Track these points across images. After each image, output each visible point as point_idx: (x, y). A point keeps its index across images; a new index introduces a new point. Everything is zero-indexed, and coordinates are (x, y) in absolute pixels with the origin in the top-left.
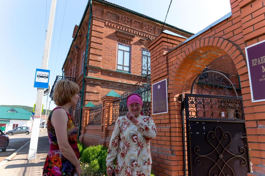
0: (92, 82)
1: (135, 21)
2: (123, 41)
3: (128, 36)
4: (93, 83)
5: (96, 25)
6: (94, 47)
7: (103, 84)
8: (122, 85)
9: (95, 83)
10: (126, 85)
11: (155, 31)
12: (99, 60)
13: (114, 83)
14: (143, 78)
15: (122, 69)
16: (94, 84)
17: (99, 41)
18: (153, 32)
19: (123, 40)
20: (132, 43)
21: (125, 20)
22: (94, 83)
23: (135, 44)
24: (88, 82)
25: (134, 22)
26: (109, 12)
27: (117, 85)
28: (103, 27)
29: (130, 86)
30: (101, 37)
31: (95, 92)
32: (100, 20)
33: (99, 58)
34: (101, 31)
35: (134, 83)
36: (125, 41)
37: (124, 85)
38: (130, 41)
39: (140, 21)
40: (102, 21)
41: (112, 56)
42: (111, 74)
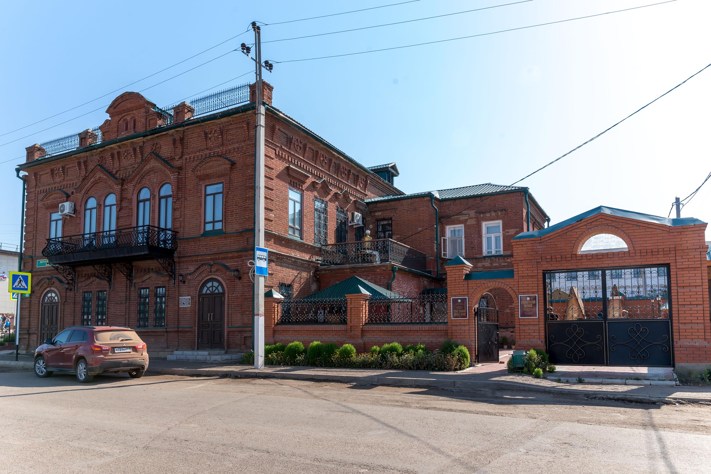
1: (309, 148)
3: (302, 176)
8: (296, 260)
10: (301, 261)
11: (330, 166)
12: (271, 219)
13: (289, 258)
14: (316, 249)
17: (269, 184)
18: (327, 166)
19: (295, 182)
20: (305, 186)
21: (298, 146)
23: (308, 189)
25: (308, 150)
26: (281, 131)
27: (291, 261)
28: (273, 159)
29: (304, 262)
30: (271, 177)
31: (270, 272)
32: (270, 145)
33: (271, 215)
34: (272, 166)
35: (306, 257)
38: (302, 184)
39: (314, 148)
40: (272, 147)
41: (284, 210)
42: (283, 242)
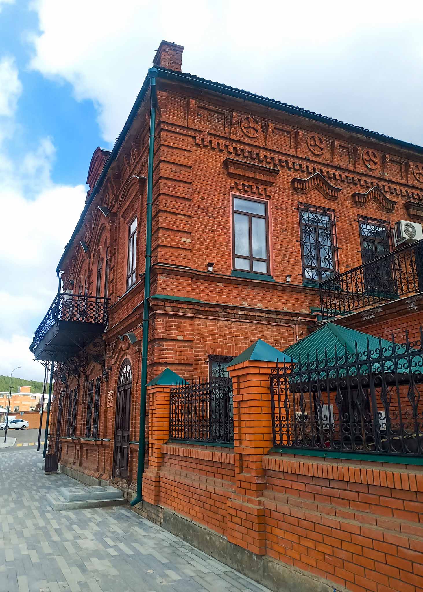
0: (169, 310)
1: (275, 128)
2: (247, 186)
3: (260, 173)
4: (172, 313)
5: (171, 145)
6: (168, 209)
7: (200, 314)
8: (251, 313)
9: (177, 313)
10: (263, 314)
11: (332, 154)
12: (186, 246)
13: (229, 311)
14: (308, 292)
15: (247, 268)
16: (176, 315)
17: (180, 190)
18: (327, 155)
19: (247, 183)
20: (270, 191)
21: (250, 127)
22: (175, 313)
24: (160, 312)
25: (273, 132)
26: (204, 108)
27: (238, 316)
28: (189, 151)
30: (187, 180)
31: (180, 338)
33: (183, 239)
34: (186, 162)
35: (285, 306)
36: (251, 186)
37: (258, 314)
38: (265, 187)
39: (288, 128)
40: (187, 134)
41: (219, 231)
